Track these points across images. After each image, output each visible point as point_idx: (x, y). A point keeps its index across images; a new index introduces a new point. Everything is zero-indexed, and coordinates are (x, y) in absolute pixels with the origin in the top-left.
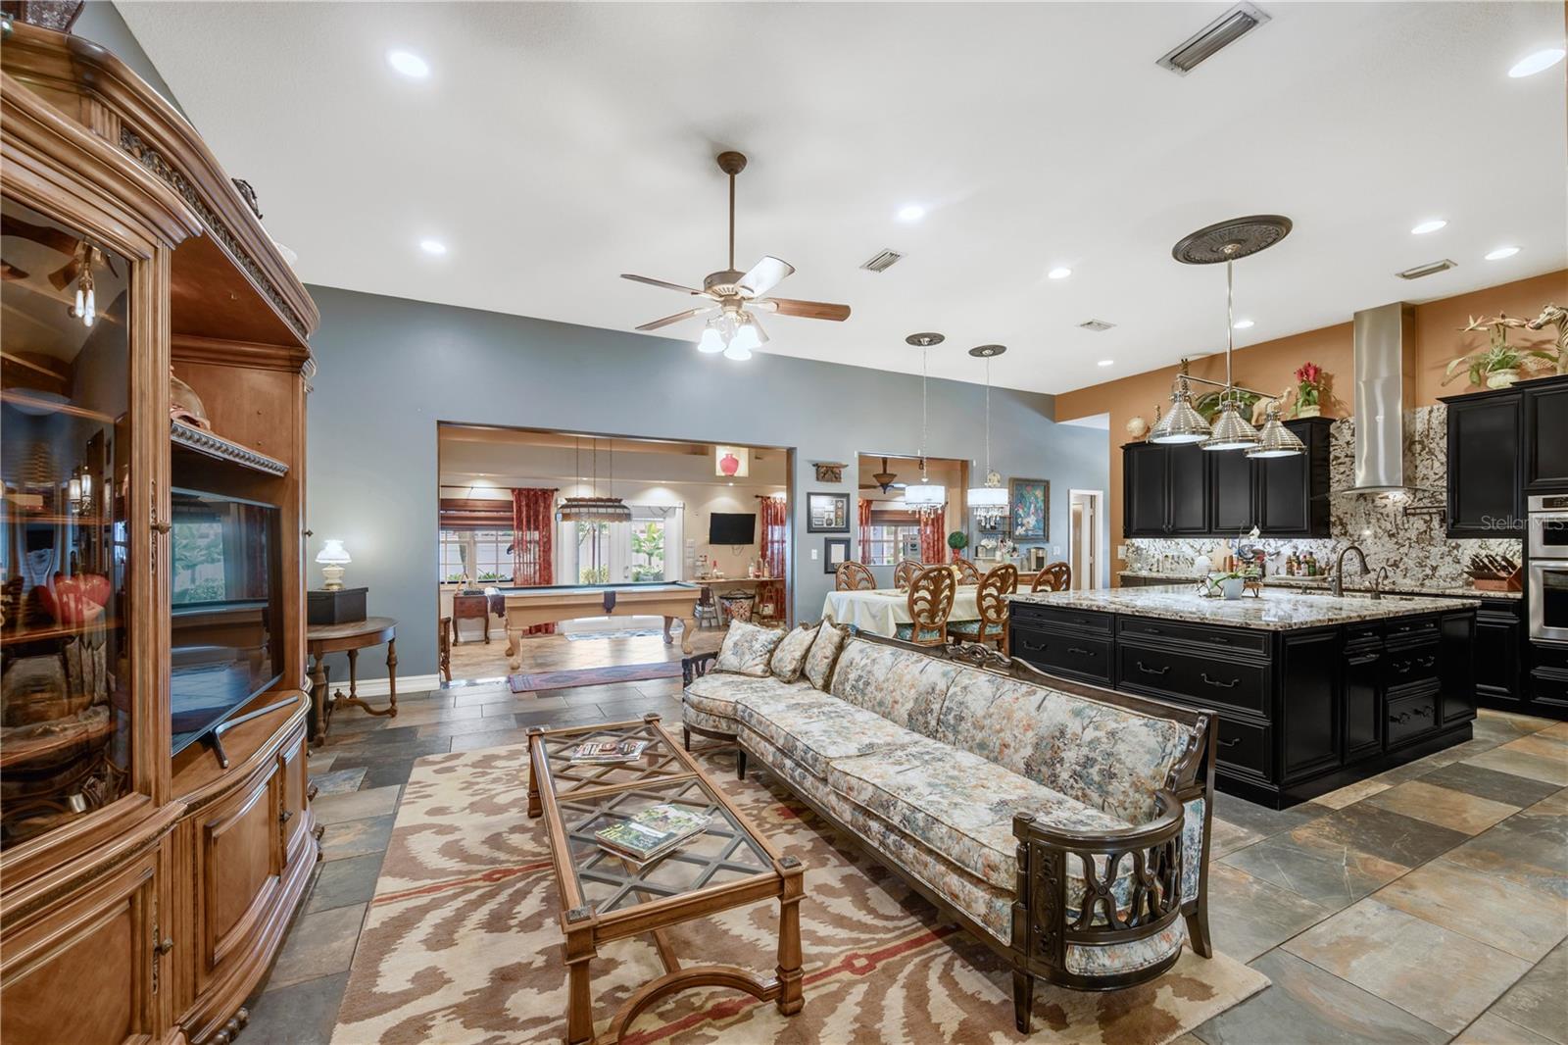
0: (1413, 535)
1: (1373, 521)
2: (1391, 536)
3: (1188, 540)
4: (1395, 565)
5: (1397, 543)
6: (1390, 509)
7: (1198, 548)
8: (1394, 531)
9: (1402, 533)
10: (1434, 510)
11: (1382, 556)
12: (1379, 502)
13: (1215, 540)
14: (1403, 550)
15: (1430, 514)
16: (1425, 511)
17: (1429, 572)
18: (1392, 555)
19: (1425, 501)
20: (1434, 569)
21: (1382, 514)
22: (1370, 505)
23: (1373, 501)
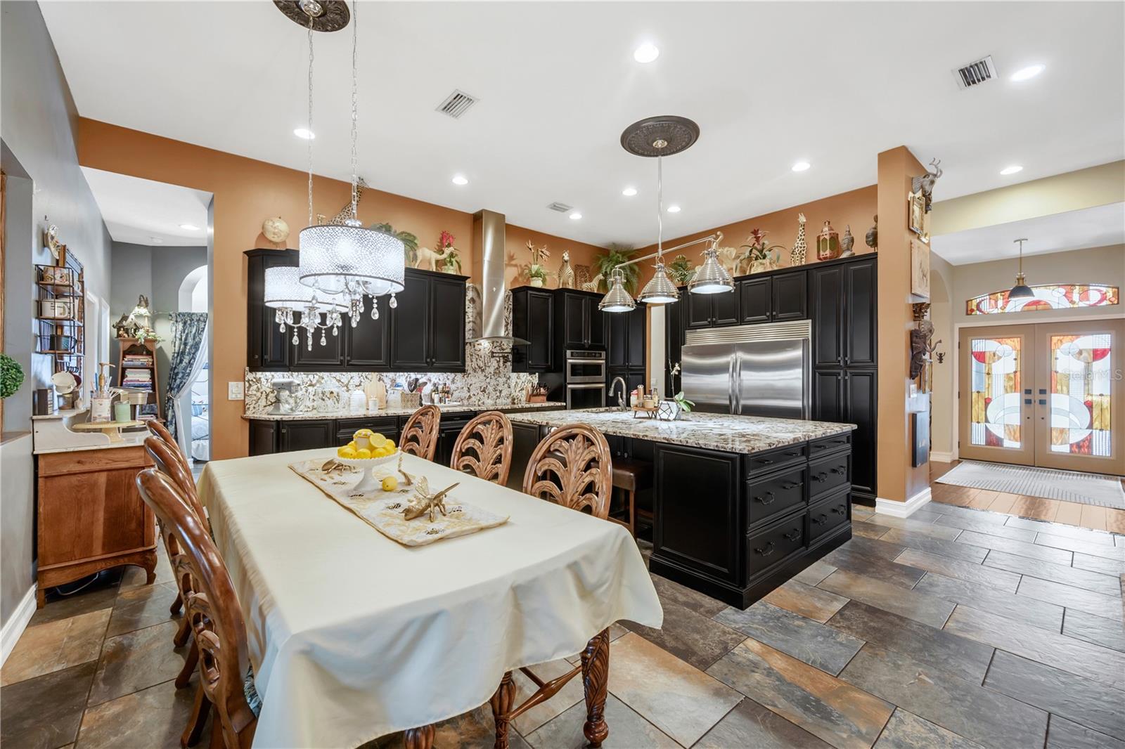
0: (492, 370)
1: (474, 360)
2: (483, 371)
3: (334, 374)
4: (484, 391)
5: (485, 376)
6: (482, 353)
7: (346, 382)
8: (484, 368)
9: (487, 368)
10: (501, 355)
11: (478, 385)
12: (477, 347)
13: (364, 374)
14: (488, 380)
15: (499, 357)
16: (497, 355)
17: (498, 394)
18: (483, 384)
19: (498, 348)
20: (501, 392)
21: (478, 355)
22: (473, 349)
23: (474, 346)
